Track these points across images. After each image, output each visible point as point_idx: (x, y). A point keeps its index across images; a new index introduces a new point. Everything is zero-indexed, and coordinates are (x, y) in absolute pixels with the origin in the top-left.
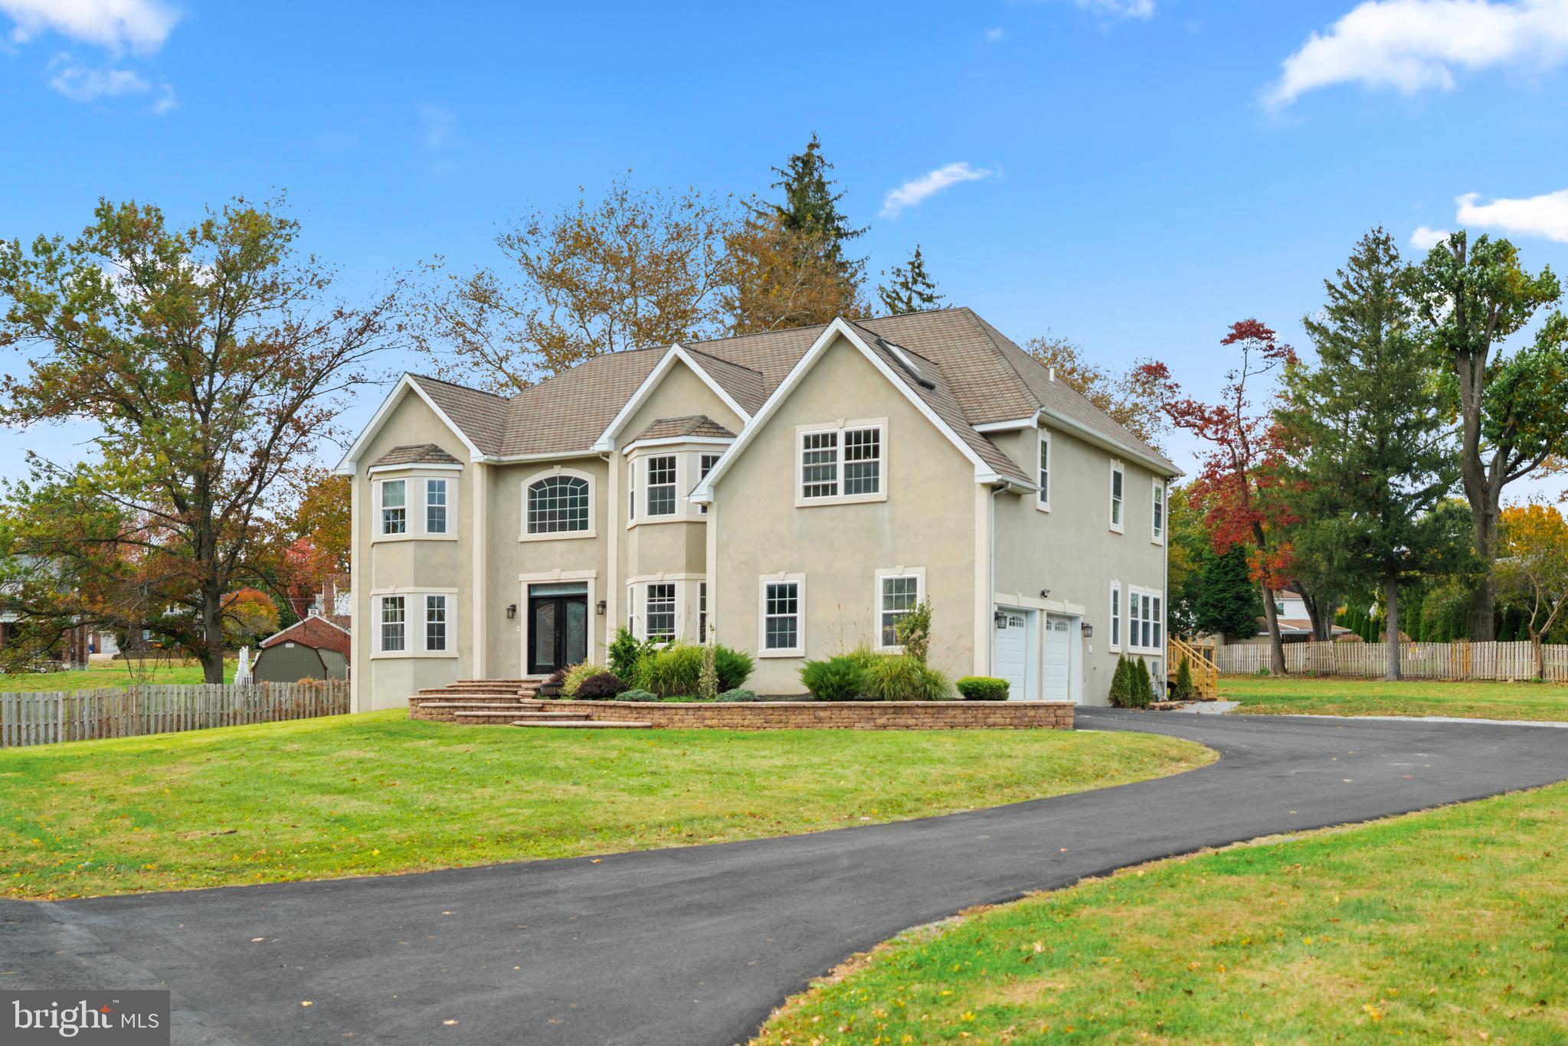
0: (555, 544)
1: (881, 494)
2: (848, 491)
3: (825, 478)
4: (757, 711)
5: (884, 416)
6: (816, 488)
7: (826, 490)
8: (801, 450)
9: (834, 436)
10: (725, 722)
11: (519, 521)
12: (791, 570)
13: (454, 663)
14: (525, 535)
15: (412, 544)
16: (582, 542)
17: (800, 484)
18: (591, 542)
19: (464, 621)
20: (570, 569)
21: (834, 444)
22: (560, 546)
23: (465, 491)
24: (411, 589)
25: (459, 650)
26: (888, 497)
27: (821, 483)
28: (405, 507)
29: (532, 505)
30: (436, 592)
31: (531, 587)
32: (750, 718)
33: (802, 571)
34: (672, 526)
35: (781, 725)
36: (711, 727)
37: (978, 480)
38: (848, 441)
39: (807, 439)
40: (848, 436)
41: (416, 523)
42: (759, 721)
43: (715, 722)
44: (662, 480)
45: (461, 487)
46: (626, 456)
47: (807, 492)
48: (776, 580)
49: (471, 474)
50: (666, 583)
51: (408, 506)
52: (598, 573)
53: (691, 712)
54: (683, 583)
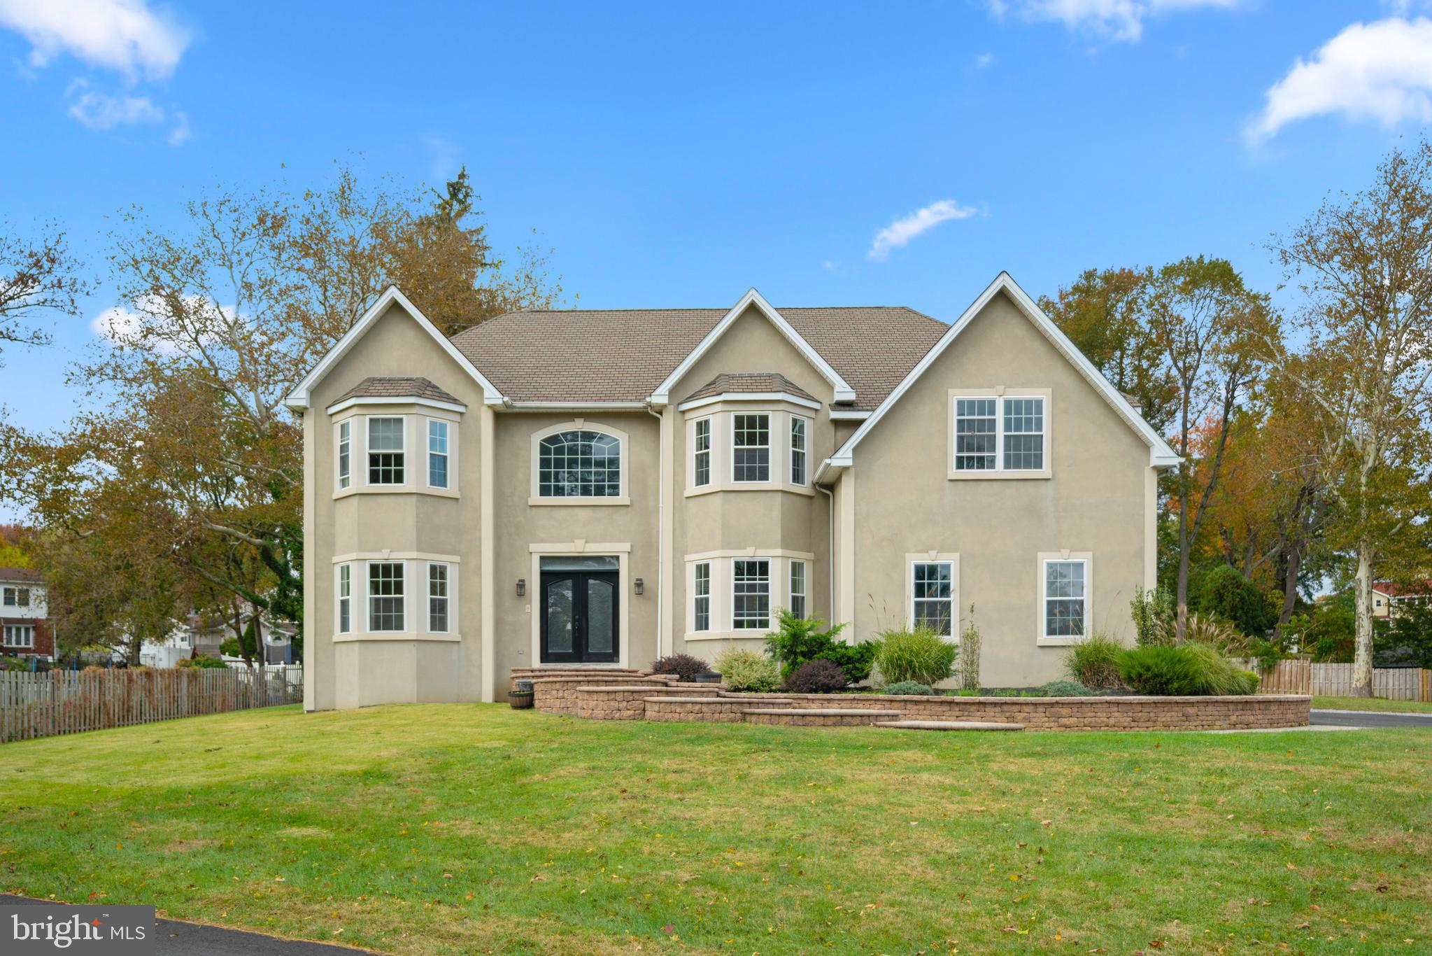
0: (577, 510)
1: (1045, 471)
2: (1007, 465)
3: (980, 449)
4: (1125, 708)
5: (1047, 387)
6: (970, 459)
7: (981, 463)
8: (954, 417)
9: (992, 404)
10: (1086, 721)
11: (528, 481)
12: (943, 549)
13: (455, 647)
14: (536, 498)
15: (414, 498)
16: (610, 510)
17: (953, 453)
18: (624, 510)
19: (470, 598)
20: (595, 541)
21: (992, 412)
22: (583, 514)
23: (469, 439)
24: (414, 555)
25: (461, 632)
26: (1053, 475)
27: (975, 454)
28: (404, 451)
29: (544, 463)
30: (439, 559)
31: (544, 559)
32: (1117, 716)
33: (955, 550)
34: (764, 495)
35: (1150, 724)
36: (1067, 727)
37: (1155, 462)
38: (1008, 410)
39: (961, 403)
40: (1008, 404)
41: (416, 475)
42: (1126, 720)
43: (1073, 720)
44: (751, 441)
45: (462, 434)
46: (683, 412)
47: (960, 463)
48: (926, 560)
49: (477, 420)
50: (757, 560)
51: (408, 450)
52: (632, 546)
53: (1041, 709)
54: (779, 561)
